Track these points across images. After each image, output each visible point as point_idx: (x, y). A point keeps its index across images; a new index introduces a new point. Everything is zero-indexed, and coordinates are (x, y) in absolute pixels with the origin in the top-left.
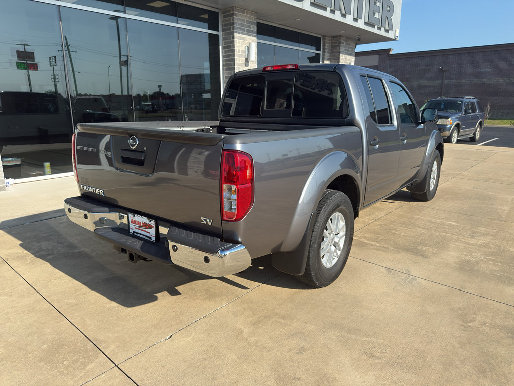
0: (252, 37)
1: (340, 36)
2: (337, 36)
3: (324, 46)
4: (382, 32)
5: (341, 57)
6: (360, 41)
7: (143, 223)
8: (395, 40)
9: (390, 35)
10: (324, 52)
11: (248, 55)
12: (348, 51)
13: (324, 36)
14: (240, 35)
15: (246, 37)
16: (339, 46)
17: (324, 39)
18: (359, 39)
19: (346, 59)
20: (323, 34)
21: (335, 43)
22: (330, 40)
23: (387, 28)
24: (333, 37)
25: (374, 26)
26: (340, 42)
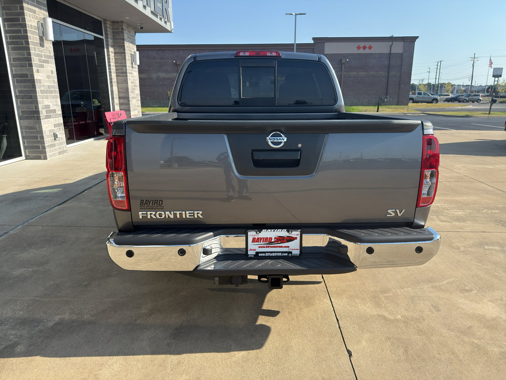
0: (42, 11)
1: (122, 22)
2: (118, 22)
3: (106, 31)
4: (162, 23)
5: (126, 45)
6: (142, 30)
7: (275, 238)
8: (171, 32)
9: (168, 27)
10: (107, 37)
11: (43, 32)
12: (130, 38)
13: (105, 20)
14: (30, 7)
15: (37, 9)
16: (122, 32)
17: (105, 24)
18: (142, 28)
19: (130, 47)
20: (104, 18)
21: (116, 29)
22: (110, 25)
23: (166, 20)
24: (113, 22)
25: (157, 16)
26: (122, 29)
